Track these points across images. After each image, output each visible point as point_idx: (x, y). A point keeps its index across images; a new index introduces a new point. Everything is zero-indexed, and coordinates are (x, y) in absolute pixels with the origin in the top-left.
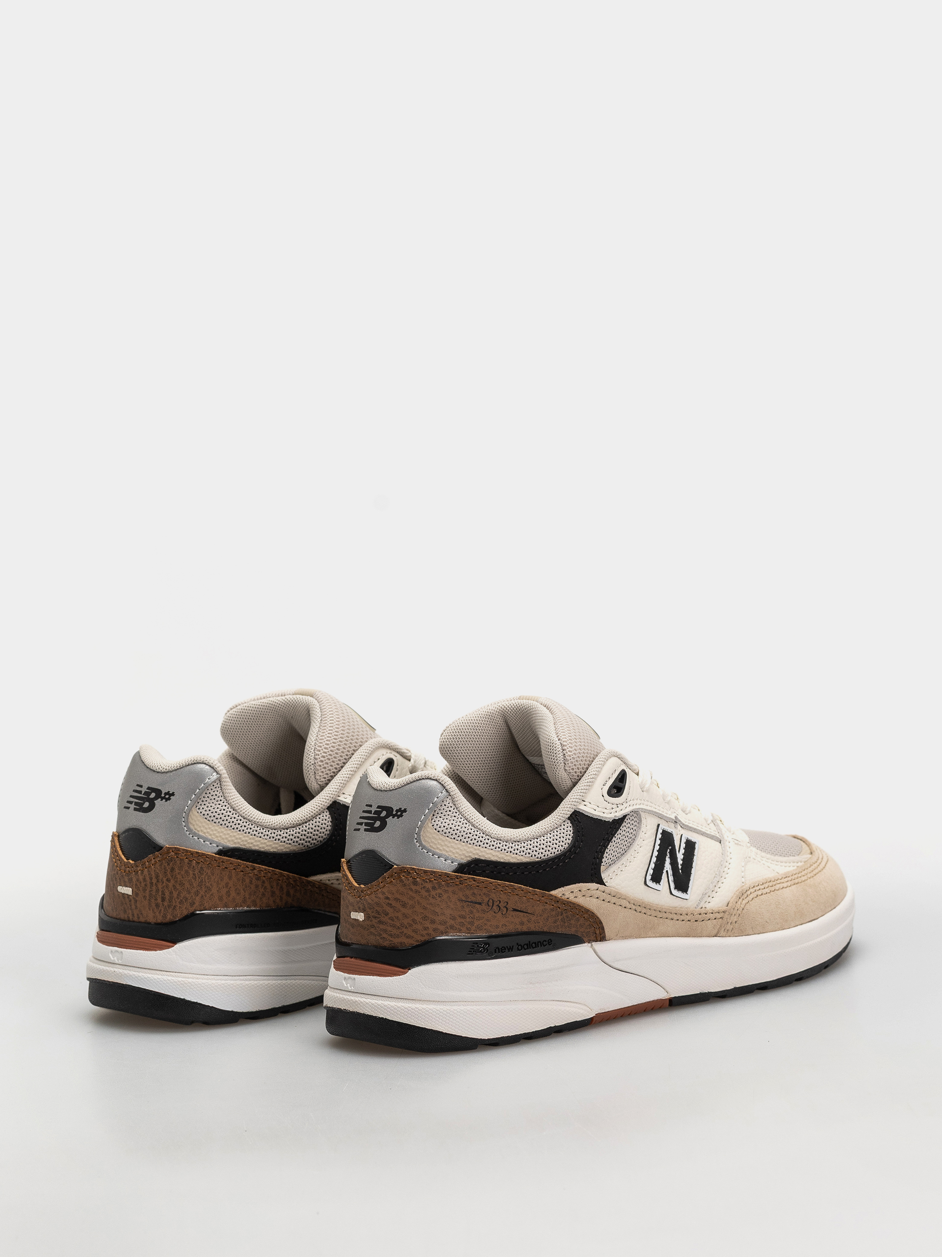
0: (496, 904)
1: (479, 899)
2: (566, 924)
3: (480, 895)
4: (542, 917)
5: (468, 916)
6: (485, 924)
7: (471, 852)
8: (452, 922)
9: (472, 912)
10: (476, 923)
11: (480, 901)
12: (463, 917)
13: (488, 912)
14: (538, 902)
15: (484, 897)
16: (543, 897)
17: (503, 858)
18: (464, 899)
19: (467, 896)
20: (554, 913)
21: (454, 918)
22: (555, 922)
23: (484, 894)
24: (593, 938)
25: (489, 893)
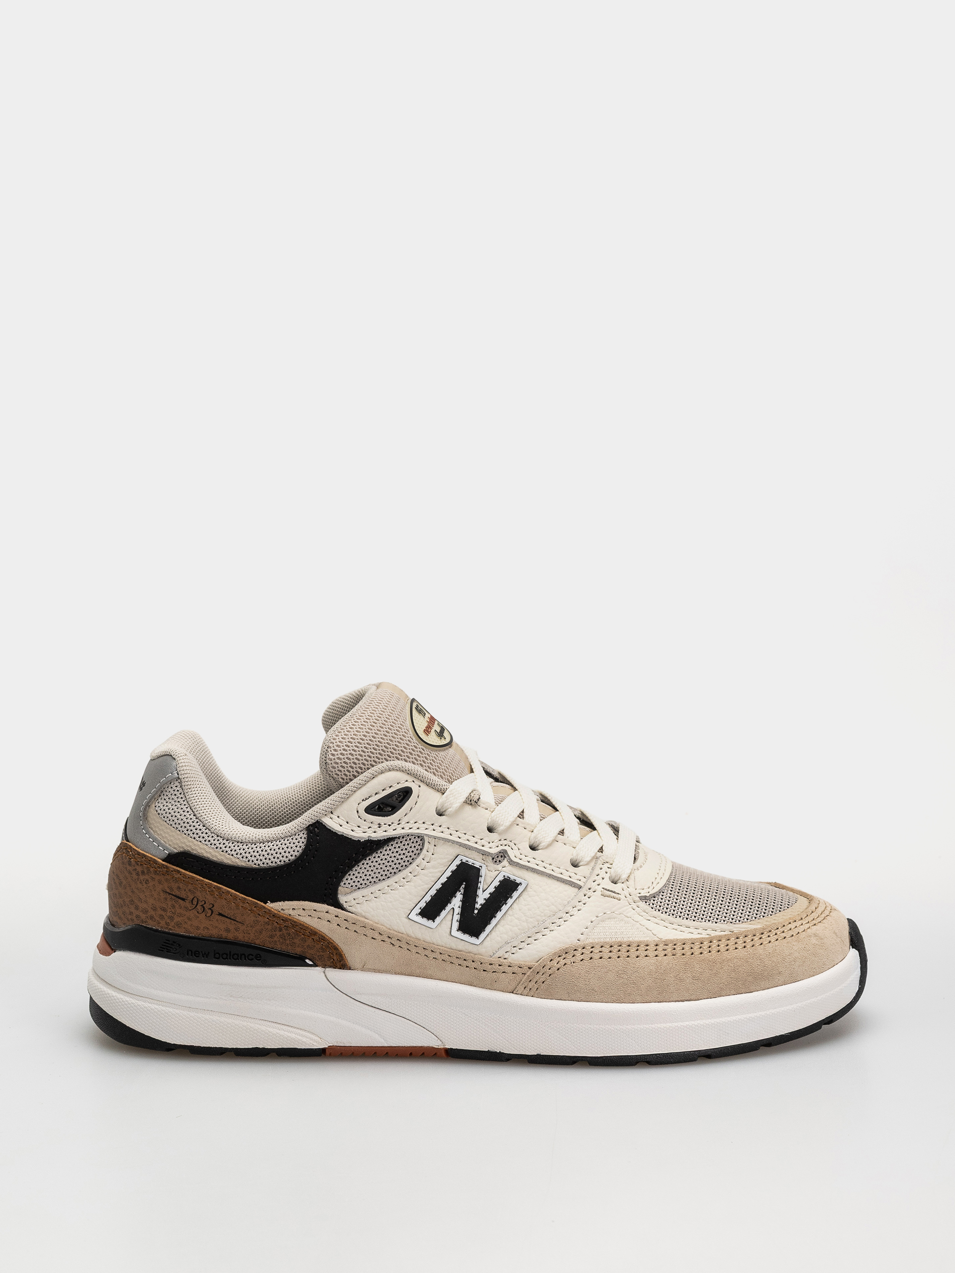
0: (200, 904)
1: (183, 895)
2: (288, 942)
3: (185, 890)
4: (254, 929)
5: (169, 910)
6: (185, 922)
7: (184, 843)
8: (153, 913)
9: (173, 907)
10: (177, 919)
11: (184, 898)
12: (164, 910)
13: (190, 910)
14: (249, 912)
15: (189, 894)
16: (255, 907)
17: (216, 856)
18: (168, 891)
19: (171, 889)
20: (270, 927)
21: (155, 909)
22: (271, 937)
23: (190, 890)
24: (329, 963)
25: (195, 891)
